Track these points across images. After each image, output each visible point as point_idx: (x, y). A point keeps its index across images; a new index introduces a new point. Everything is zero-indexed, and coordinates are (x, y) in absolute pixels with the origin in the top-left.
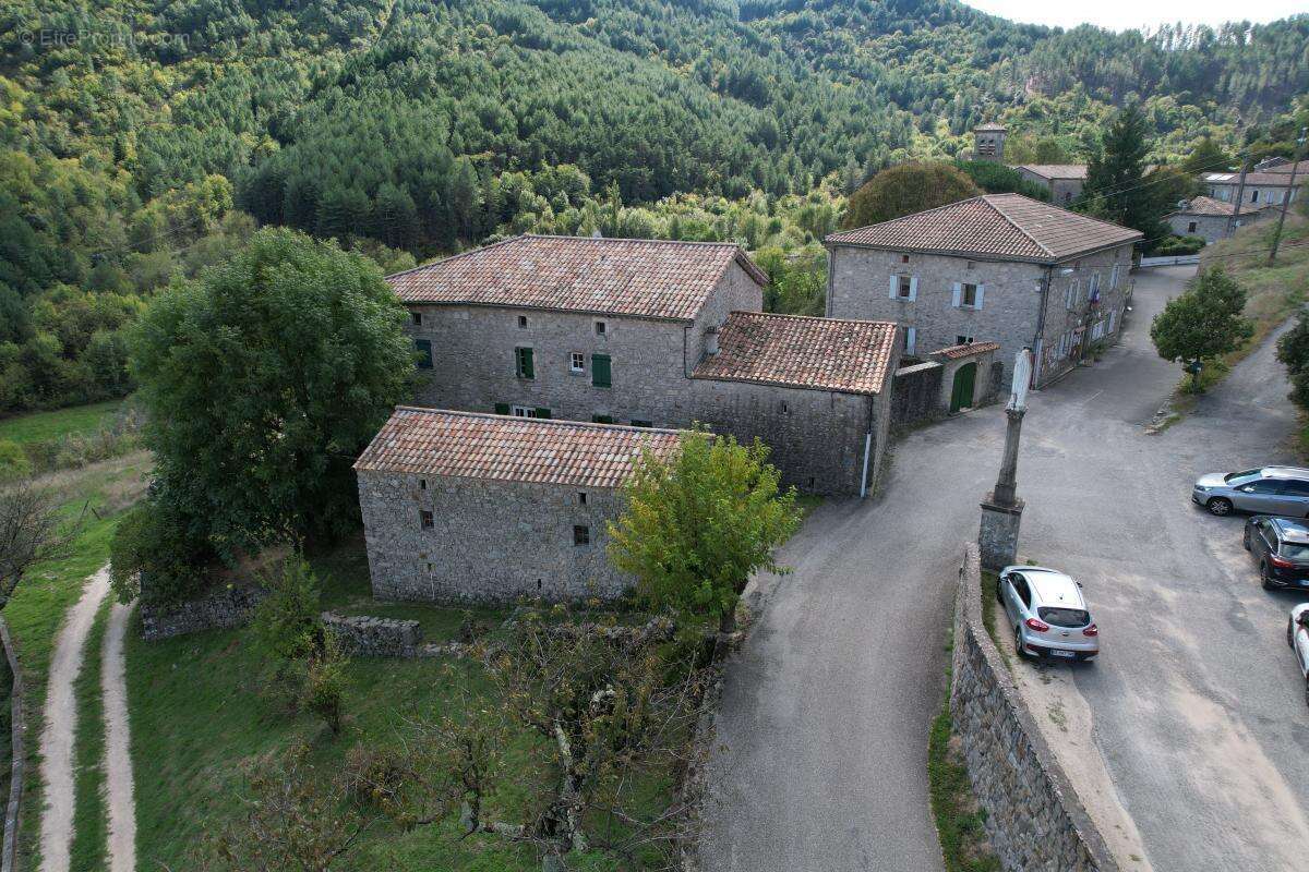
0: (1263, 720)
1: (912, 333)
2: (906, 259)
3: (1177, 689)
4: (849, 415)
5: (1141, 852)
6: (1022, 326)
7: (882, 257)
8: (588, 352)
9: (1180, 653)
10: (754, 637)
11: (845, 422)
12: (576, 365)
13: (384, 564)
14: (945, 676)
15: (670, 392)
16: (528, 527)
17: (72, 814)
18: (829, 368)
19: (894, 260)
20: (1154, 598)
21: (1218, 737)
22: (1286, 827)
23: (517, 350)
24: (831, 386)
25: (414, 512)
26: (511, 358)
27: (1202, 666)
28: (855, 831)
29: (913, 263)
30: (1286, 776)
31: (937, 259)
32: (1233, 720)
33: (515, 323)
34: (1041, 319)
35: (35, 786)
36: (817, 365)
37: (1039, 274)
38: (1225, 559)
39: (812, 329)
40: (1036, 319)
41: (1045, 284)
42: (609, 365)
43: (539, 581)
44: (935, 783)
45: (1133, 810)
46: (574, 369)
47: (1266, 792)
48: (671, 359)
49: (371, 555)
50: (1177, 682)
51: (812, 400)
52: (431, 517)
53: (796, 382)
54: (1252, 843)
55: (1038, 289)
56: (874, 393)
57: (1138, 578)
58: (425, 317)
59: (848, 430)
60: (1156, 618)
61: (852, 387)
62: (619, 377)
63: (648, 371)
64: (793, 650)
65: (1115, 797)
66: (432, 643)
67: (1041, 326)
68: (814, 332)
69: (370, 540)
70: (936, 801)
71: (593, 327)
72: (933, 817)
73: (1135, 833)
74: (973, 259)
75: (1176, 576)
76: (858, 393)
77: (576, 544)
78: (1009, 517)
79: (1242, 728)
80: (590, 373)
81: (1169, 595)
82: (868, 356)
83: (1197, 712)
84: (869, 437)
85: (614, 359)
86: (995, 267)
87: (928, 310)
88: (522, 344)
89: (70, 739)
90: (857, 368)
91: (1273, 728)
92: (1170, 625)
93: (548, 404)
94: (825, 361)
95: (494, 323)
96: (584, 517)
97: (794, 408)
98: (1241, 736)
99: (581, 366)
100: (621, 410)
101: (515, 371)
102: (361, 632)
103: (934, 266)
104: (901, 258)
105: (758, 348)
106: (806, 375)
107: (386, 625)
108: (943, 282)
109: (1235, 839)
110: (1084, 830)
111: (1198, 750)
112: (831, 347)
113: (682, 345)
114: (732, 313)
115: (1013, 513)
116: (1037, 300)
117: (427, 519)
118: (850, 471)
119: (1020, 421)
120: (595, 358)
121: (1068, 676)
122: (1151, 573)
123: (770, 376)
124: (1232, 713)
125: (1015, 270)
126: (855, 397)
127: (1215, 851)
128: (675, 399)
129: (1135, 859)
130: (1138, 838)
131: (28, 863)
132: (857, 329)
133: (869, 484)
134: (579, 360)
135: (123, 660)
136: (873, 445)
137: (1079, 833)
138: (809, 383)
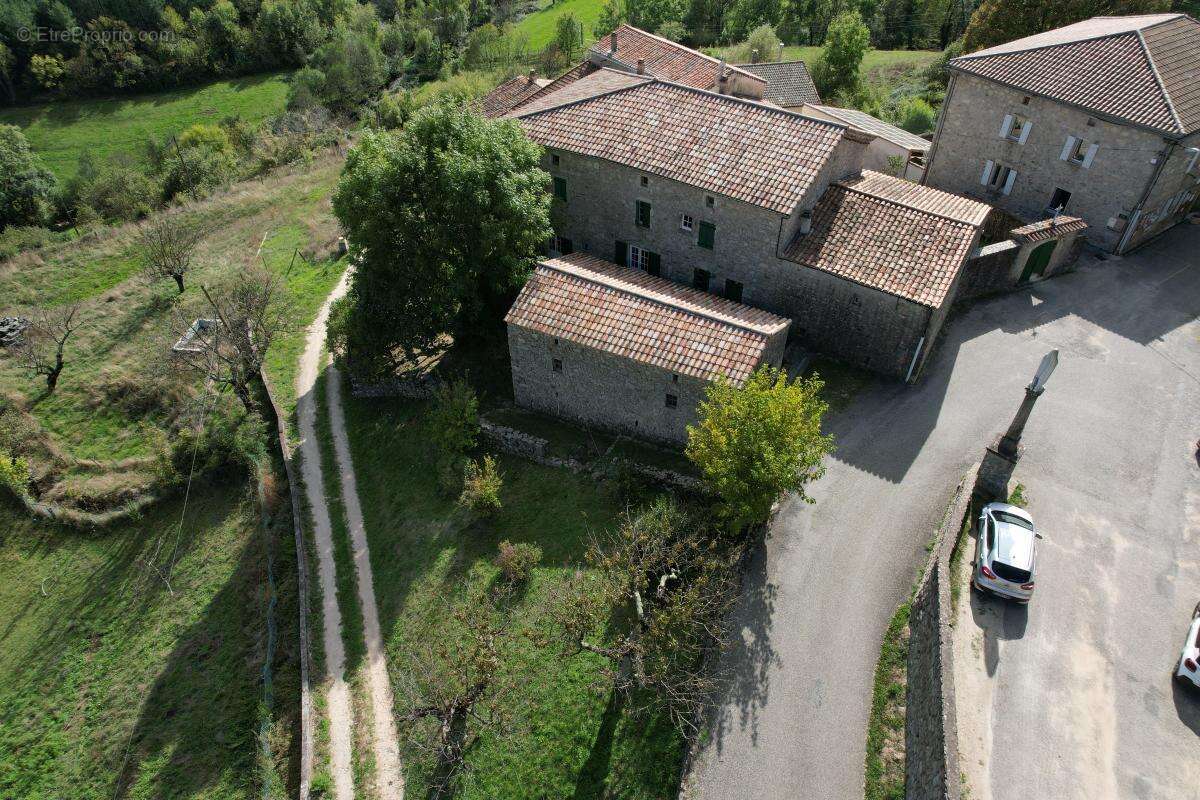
0: (1131, 678)
1: (1013, 175)
2: (1026, 101)
3: (1080, 639)
4: (910, 319)
5: (988, 760)
6: (1125, 193)
7: (1002, 93)
8: (697, 219)
9: (1100, 606)
10: (786, 512)
11: (904, 322)
12: (685, 224)
13: (524, 385)
14: (919, 573)
15: (762, 265)
16: (632, 387)
17: (330, 533)
18: (903, 270)
19: (1013, 99)
20: (1107, 547)
21: (1088, 685)
22: (1097, 762)
23: (637, 202)
24: (898, 292)
25: (548, 358)
26: (632, 207)
27: (1111, 621)
28: (818, 682)
29: (1031, 107)
30: (1120, 725)
31: (1058, 108)
32: (1108, 672)
33: (638, 181)
34: (1147, 190)
35: (306, 507)
36: (892, 265)
37: (1161, 146)
38: (1192, 514)
39: (899, 218)
40: (1141, 190)
41: (1163, 157)
42: (713, 234)
43: (637, 423)
44: (884, 658)
45: (997, 728)
46: (684, 227)
47: (1098, 734)
48: (767, 240)
49: (514, 378)
50: (1083, 631)
51: (881, 299)
52: (561, 362)
53: (869, 282)
54: (1066, 769)
55: (1154, 161)
56: (934, 308)
57: (1104, 522)
58: (563, 160)
59: (906, 330)
60: (1097, 566)
61: (916, 298)
62: (721, 243)
63: (746, 244)
64: (812, 529)
65: (989, 716)
66: (557, 456)
67: (1144, 198)
68: (900, 222)
69: (514, 367)
70: (880, 671)
71: (704, 200)
72: (873, 683)
73: (990, 746)
74: (1096, 117)
75: (1137, 525)
76: (921, 304)
77: (667, 406)
78: (1006, 462)
79: (1110, 681)
80: (697, 234)
81: (1121, 544)
82: (940, 262)
83: (1085, 661)
84: (922, 339)
85: (718, 229)
86: (1115, 129)
87: (1034, 155)
88: (642, 199)
89: (319, 473)
90: (927, 275)
91: (1133, 685)
92: (1106, 577)
93: (659, 250)
94: (901, 262)
95: (620, 177)
96: (675, 390)
97: (864, 301)
98: (1106, 687)
99: (690, 226)
100: (720, 270)
101: (634, 219)
102: (507, 440)
103: (1053, 114)
104: (1022, 99)
105: (845, 234)
106: (879, 275)
107: (524, 440)
108: (1059, 132)
109: (1056, 764)
110: (949, 747)
111: (1068, 693)
112: (910, 245)
113: (778, 231)
114: (831, 185)
115: (1010, 461)
116: (1149, 172)
117: (558, 365)
118: (901, 360)
119: (1035, 398)
120: (703, 224)
121: (1000, 611)
122: (1117, 519)
123: (848, 271)
124: (1110, 668)
125: (1137, 137)
126: (917, 306)
127: (1037, 770)
128: (766, 270)
129: (981, 763)
130: (990, 749)
131: (312, 562)
132: (939, 225)
133: (914, 373)
134: (689, 221)
135: (342, 411)
136: (924, 345)
137: (946, 748)
138: (880, 286)
